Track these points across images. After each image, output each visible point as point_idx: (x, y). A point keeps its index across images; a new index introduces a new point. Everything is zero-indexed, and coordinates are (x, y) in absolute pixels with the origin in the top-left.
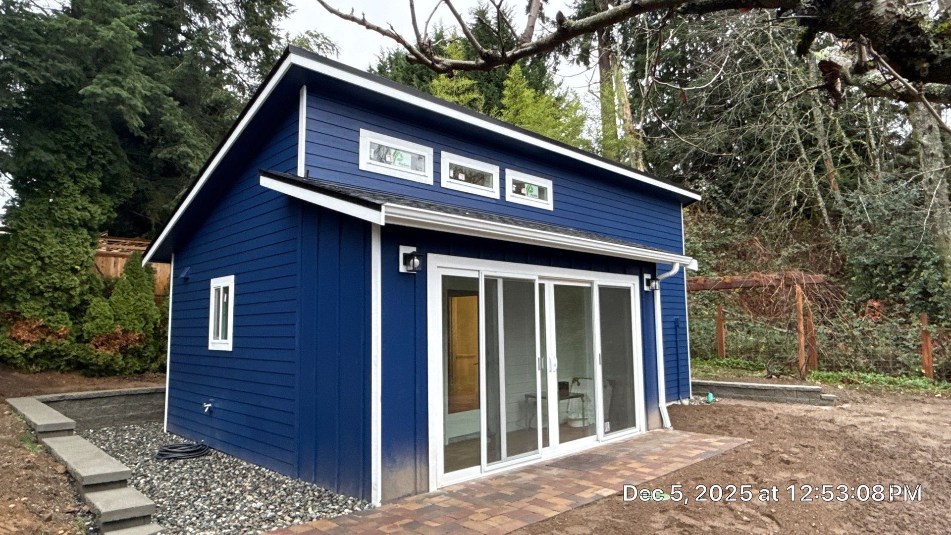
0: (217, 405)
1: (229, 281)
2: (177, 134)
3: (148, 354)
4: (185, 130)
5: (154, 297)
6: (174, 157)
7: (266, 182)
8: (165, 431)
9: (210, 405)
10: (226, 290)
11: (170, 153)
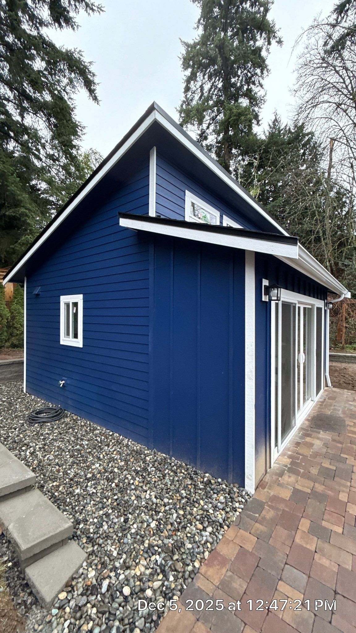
0: (68, 382)
1: (79, 298)
2: (18, 200)
3: (4, 337)
4: (24, 198)
5: (5, 303)
6: (17, 215)
7: (124, 223)
8: (25, 391)
9: (64, 382)
10: (75, 304)
11: (14, 213)
